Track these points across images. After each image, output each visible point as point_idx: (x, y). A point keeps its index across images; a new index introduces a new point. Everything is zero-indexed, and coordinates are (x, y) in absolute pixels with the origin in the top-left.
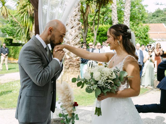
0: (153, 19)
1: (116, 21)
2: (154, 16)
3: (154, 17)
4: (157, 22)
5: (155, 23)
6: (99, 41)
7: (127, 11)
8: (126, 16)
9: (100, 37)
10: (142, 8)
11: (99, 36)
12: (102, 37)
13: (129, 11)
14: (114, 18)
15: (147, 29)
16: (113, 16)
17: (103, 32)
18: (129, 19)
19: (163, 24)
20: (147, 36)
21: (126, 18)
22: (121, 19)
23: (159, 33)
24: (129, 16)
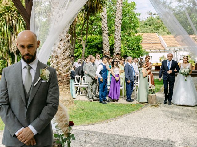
0: (145, 28)
1: (106, 31)
2: (146, 24)
3: (146, 26)
4: (149, 31)
5: (147, 32)
6: (88, 53)
7: (118, 21)
8: (118, 25)
9: (89, 49)
10: (133, 16)
11: (87, 48)
12: (91, 49)
13: (120, 20)
14: (104, 28)
15: (140, 39)
16: (103, 25)
17: (92, 44)
18: (120, 29)
19: (156, 33)
20: (139, 47)
21: (117, 28)
22: (111, 28)
23: (151, 43)
24: (121, 25)
